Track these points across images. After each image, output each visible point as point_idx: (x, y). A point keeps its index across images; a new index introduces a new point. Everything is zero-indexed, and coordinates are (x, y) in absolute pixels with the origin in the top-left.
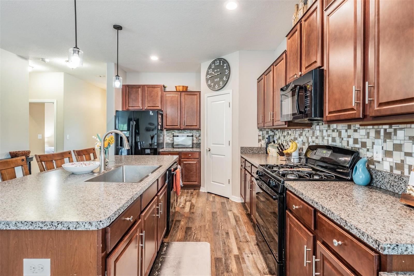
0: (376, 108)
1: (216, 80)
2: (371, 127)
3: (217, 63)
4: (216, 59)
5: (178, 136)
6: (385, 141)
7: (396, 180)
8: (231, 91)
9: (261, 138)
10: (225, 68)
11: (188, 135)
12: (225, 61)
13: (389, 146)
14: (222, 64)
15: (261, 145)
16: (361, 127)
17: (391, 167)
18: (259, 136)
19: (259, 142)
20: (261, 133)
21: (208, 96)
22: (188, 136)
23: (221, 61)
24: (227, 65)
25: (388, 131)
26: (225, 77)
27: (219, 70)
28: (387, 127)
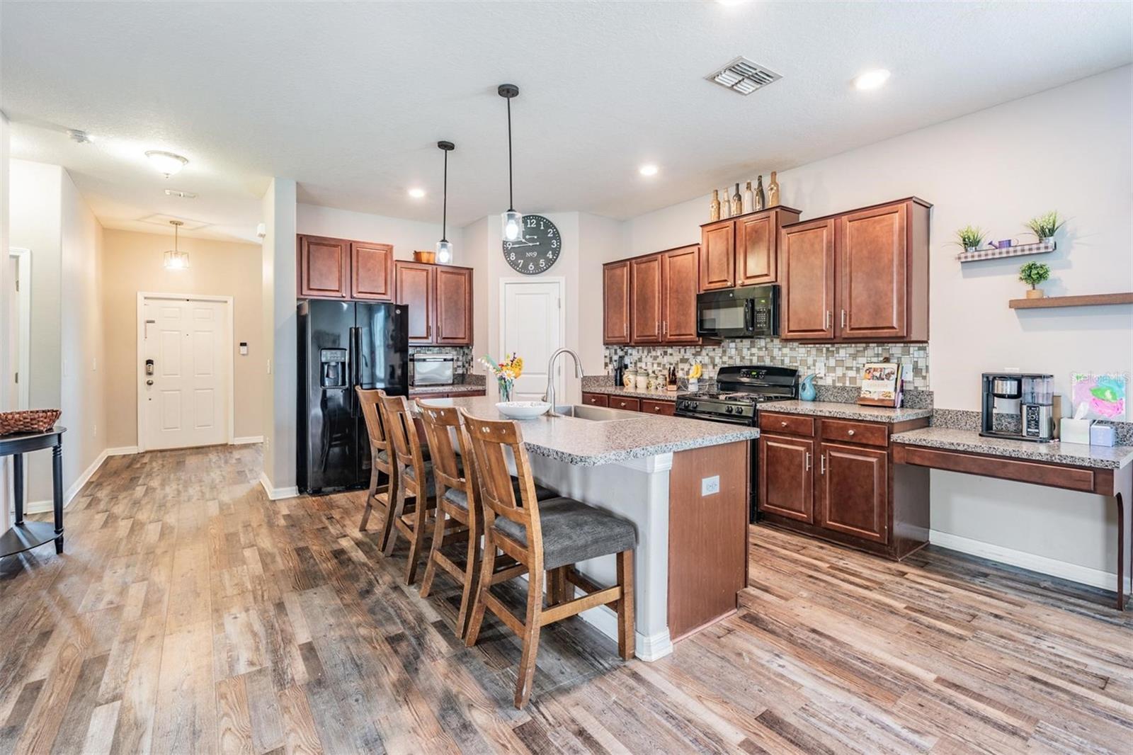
0: (848, 332)
1: (528, 255)
2: (812, 346)
3: (531, 224)
4: (530, 216)
5: (424, 360)
6: (827, 359)
7: (839, 391)
8: (562, 280)
9: (608, 361)
10: (549, 235)
11: (445, 357)
12: (549, 225)
13: (832, 362)
14: (542, 228)
15: (608, 372)
16: (800, 346)
17: (834, 381)
18: (606, 357)
19: (605, 368)
20: (607, 353)
21: (508, 282)
22: (445, 360)
23: (542, 223)
24: (554, 232)
25: (831, 349)
26: (550, 252)
27: (536, 237)
28: (829, 346)
